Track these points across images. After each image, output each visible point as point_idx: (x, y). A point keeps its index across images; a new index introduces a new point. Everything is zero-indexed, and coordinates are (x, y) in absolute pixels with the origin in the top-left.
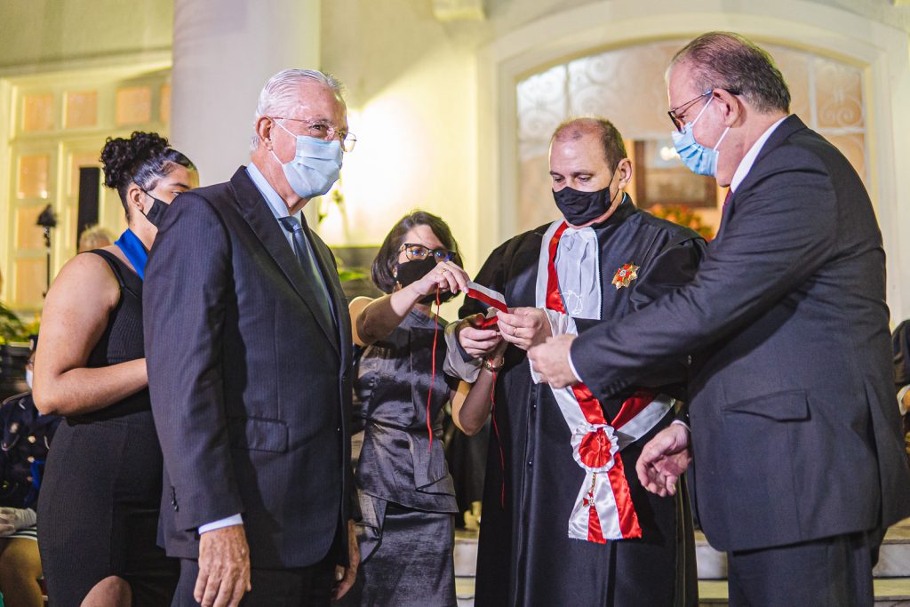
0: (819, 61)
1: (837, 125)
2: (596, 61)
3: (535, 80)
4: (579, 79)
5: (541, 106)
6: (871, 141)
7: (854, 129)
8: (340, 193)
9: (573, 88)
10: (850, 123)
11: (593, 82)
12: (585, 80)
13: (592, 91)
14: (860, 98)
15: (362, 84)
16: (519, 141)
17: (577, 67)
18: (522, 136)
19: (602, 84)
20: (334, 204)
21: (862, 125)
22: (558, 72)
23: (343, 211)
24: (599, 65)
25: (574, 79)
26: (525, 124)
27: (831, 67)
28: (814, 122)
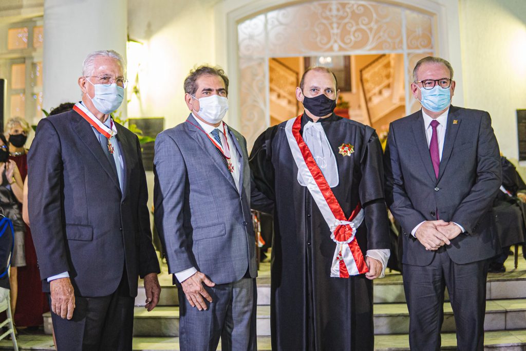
0: (408, 12)
1: (417, 48)
2: (282, 12)
3: (248, 22)
4: (273, 21)
5: (251, 37)
7: (427, 50)
8: (137, 88)
9: (269, 27)
10: (425, 47)
11: (281, 24)
12: (276, 23)
13: (280, 29)
14: (431, 33)
15: (149, 25)
16: (239, 58)
17: (271, 15)
18: (241, 55)
19: (286, 25)
20: (134, 94)
21: (432, 48)
22: (261, 18)
23: (139, 98)
24: (284, 14)
25: (270, 22)
26: (242, 48)
27: (414, 15)
28: (405, 46)
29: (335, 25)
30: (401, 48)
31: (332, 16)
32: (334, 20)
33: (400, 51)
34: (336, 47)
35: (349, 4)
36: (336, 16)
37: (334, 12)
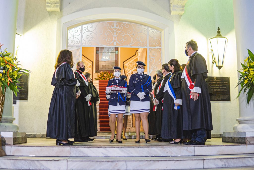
0: (150, 29)
1: (154, 46)
2: (90, 25)
5: (74, 36)
6: (163, 50)
8: (17, 58)
9: (83, 32)
10: (158, 46)
11: (89, 31)
12: (87, 30)
13: (88, 33)
14: (161, 39)
16: (68, 46)
17: (84, 26)
18: (68, 44)
19: (91, 31)
21: (161, 46)
22: (80, 27)
25: (84, 29)
26: (69, 41)
27: (153, 30)
28: (148, 45)
29: (115, 33)
30: (146, 45)
31: (114, 28)
32: (115, 30)
33: (146, 47)
34: (115, 43)
35: (122, 23)
36: (116, 29)
37: (115, 27)
